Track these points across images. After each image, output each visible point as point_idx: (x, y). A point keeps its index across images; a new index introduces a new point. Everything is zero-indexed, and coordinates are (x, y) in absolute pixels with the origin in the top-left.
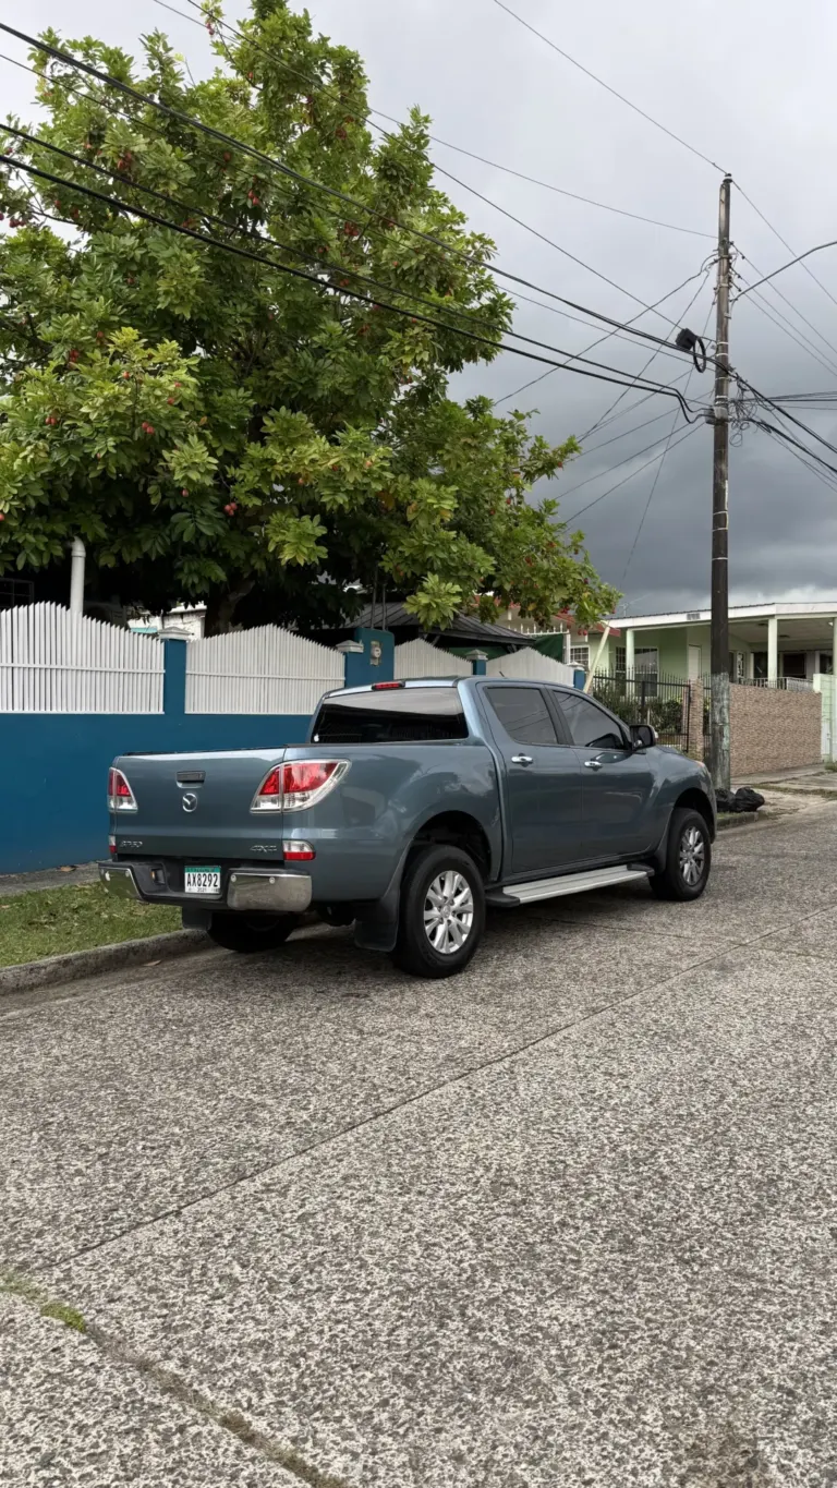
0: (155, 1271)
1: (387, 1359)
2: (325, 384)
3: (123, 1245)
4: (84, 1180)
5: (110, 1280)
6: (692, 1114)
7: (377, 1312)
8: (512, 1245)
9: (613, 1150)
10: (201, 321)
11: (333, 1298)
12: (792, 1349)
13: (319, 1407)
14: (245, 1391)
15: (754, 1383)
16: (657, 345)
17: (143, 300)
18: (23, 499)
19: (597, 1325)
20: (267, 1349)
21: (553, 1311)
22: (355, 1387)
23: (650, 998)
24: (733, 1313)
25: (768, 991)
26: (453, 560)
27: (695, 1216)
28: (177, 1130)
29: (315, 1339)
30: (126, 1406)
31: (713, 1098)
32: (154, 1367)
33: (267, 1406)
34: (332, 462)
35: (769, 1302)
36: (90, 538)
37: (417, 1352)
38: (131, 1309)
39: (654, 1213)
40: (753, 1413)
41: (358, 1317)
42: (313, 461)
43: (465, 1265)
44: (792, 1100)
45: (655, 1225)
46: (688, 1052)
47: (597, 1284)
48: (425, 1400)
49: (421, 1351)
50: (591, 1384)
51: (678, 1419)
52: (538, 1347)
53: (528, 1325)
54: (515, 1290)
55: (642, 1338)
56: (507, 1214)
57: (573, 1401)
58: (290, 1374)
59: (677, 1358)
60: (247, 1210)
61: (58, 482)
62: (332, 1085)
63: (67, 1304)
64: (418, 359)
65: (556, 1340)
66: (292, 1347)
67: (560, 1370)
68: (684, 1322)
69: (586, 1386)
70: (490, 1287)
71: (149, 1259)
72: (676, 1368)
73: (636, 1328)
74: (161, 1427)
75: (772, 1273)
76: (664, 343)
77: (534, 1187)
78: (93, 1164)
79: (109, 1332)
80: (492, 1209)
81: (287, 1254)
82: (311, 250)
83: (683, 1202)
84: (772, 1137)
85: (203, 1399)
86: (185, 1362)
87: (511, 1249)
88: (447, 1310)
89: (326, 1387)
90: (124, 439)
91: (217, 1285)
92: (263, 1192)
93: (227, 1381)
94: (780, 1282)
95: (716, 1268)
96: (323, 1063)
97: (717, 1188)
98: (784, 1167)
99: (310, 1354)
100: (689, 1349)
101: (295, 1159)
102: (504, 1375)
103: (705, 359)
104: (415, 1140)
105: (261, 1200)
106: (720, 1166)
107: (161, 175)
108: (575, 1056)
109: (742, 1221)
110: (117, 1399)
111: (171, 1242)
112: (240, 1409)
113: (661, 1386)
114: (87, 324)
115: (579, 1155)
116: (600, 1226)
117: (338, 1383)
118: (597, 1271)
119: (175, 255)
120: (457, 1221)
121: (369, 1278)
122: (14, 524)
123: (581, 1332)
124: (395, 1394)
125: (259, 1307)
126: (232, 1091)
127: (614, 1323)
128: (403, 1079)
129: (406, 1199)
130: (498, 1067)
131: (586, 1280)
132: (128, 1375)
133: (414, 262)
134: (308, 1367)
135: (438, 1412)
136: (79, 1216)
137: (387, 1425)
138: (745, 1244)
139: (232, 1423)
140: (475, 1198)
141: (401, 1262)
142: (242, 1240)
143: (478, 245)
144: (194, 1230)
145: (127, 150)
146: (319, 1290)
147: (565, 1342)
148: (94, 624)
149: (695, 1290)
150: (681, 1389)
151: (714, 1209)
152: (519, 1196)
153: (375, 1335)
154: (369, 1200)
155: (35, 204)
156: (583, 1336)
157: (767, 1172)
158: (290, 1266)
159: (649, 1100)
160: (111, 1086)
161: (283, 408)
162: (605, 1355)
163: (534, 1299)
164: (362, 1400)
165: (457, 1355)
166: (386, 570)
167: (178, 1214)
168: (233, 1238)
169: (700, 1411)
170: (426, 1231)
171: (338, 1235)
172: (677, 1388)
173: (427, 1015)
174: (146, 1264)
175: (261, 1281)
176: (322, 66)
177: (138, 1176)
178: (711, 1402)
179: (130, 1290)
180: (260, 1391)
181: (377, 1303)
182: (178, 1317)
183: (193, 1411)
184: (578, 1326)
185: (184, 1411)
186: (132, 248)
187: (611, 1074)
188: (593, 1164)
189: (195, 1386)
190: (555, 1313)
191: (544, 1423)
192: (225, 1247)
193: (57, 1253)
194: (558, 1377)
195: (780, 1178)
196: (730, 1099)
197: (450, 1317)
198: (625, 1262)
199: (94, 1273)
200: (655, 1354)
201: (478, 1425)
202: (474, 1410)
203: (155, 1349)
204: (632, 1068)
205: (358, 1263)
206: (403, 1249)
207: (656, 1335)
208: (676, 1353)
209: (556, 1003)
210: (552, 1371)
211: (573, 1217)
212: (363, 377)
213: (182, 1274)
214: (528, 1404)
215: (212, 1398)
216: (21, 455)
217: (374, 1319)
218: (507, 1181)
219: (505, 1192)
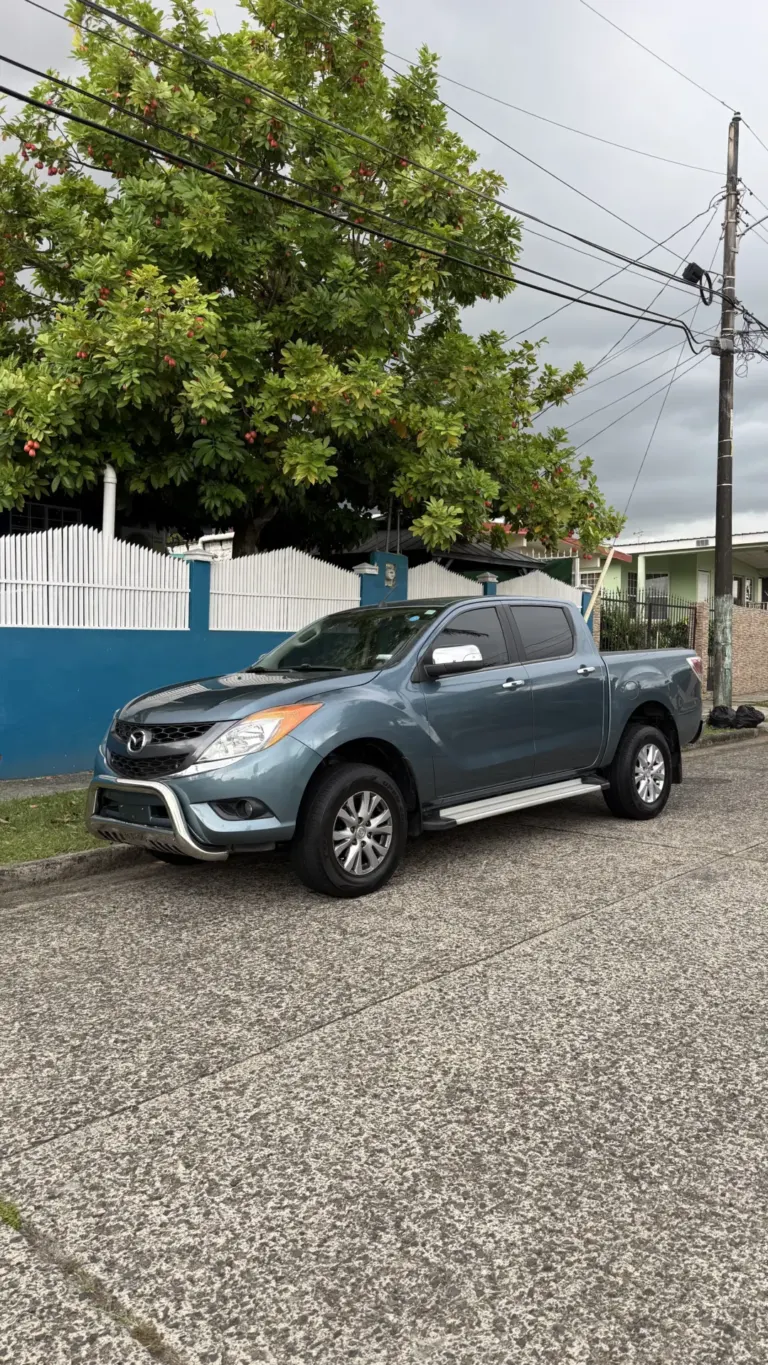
0: (101, 1168)
1: (313, 1272)
2: (340, 316)
3: (75, 1140)
4: (53, 1072)
5: (57, 1175)
6: (658, 1024)
7: (311, 1220)
8: (460, 1155)
9: (574, 1058)
10: (223, 259)
11: (271, 1204)
12: (735, 1280)
13: (235, 1322)
14: (163, 1300)
15: (691, 1317)
16: (665, 279)
17: (170, 240)
18: (56, 429)
19: (534, 1244)
20: (195, 1255)
21: (489, 1226)
22: (275, 1301)
23: (631, 905)
24: (678, 1237)
25: (749, 901)
26: (459, 485)
27: (649, 1131)
28: (151, 1024)
29: (244, 1246)
30: (42, 1311)
31: (682, 1007)
32: (79, 1270)
33: (183, 1318)
34: (343, 389)
35: (716, 1226)
36: (120, 464)
37: (345, 1265)
38: (69, 1206)
39: (608, 1126)
40: (686, 1351)
41: (292, 1224)
42: (327, 389)
43: (408, 1174)
44: (762, 1012)
45: (607, 1139)
46: (662, 960)
47: (540, 1199)
48: (345, 1319)
49: (349, 1263)
50: (518, 1310)
51: (606, 1353)
52: (470, 1266)
53: (463, 1241)
54: (454, 1203)
55: (579, 1261)
56: (458, 1122)
57: (498, 1328)
58: (213, 1283)
59: (613, 1285)
60: (202, 1107)
61: (90, 412)
62: (308, 984)
63: (8, 1199)
64: (424, 289)
65: (489, 1259)
66: (219, 1254)
67: (488, 1292)
68: (624, 1245)
69: (513, 1312)
70: (431, 1198)
71: (97, 1155)
72: (611, 1295)
73: (574, 1249)
74: (72, 1336)
75: (723, 1195)
76: (672, 277)
77: (489, 1094)
78: (64, 1056)
79: (43, 1230)
80: (445, 1115)
81: (233, 1154)
82: (327, 188)
83: (639, 1116)
84: (738, 1050)
85: (121, 1306)
86: (111, 1265)
87: (457, 1158)
88: (382, 1222)
89: (246, 1299)
90: (147, 371)
91: (158, 1184)
92: (221, 1090)
93: (147, 1289)
94: (731, 1205)
95: (665, 1187)
96: (302, 961)
97: (676, 1101)
98: (747, 1081)
99: (236, 1262)
100: (627, 1275)
101: (258, 1058)
102: (430, 1295)
103: (712, 292)
104: (380, 1040)
105: (217, 1098)
106: (681, 1078)
107: (186, 119)
108: (549, 961)
109: (697, 1137)
110: (36, 1302)
111: (122, 1138)
112: (155, 1320)
113: (592, 1316)
114: (116, 263)
115: (540, 1063)
116: (551, 1137)
117: (259, 1296)
118: (542, 1185)
119: (197, 196)
120: (407, 1127)
121: (310, 1184)
122: (48, 452)
123: (516, 1251)
124: (315, 1311)
125: (195, 1210)
126: (211, 986)
127: (552, 1242)
128: (377, 980)
129: (360, 1102)
130: (471, 971)
131: (529, 1195)
132: (52, 1277)
133: (421, 200)
134: (232, 1277)
135: (356, 1334)
136: (40, 1109)
137: (301, 1345)
138: (698, 1162)
139: (145, 1335)
140: (430, 1103)
141: (344, 1168)
142: (192, 1139)
143: (488, 182)
144: (147, 1127)
145: (152, 97)
146: (258, 1194)
147: (498, 1262)
148: (124, 546)
149: (640, 1210)
150: (613, 1319)
151: (670, 1124)
152: (473, 1103)
153: (305, 1246)
154: (324, 1101)
155: (73, 153)
156: (516, 1256)
157: (729, 1086)
158: (234, 1168)
159: (617, 1008)
160: (98, 979)
161: (300, 341)
162: (537, 1278)
163: (473, 1213)
164: (280, 1316)
165: (386, 1271)
166: (397, 495)
167: (135, 1109)
168: (184, 1137)
169: (630, 1345)
170: (374, 1136)
171: (287, 1136)
172: (609, 1318)
173: (410, 917)
174: (94, 1160)
175: (202, 1183)
176: (341, 13)
177: (105, 1068)
178: (643, 1336)
179: (71, 1187)
180: (179, 1301)
181: (314, 1211)
182: (113, 1217)
183: (107, 1320)
184: (513, 1244)
185: (99, 1319)
186: (159, 192)
187: (581, 981)
188: (552, 1072)
189: (115, 1293)
190: (492, 1229)
191: (464, 1351)
192: (174, 1146)
193: (10, 1145)
194: (485, 1300)
195: (742, 1093)
196: (699, 1009)
197: (383, 1229)
198: (571, 1177)
199: (41, 1168)
200: (590, 1279)
201: (395, 1349)
202: (394, 1332)
203: (84, 1250)
204: (604, 975)
205: (302, 1167)
206: (348, 1154)
207: (595, 1258)
208: (612, 1278)
209: (537, 908)
210: (480, 1293)
211: (524, 1127)
212: (374, 310)
213: (126, 1172)
214: (451, 1329)
215: (129, 1306)
216: (55, 387)
217: (307, 1228)
218: (463, 1087)
219: (460, 1097)
